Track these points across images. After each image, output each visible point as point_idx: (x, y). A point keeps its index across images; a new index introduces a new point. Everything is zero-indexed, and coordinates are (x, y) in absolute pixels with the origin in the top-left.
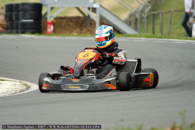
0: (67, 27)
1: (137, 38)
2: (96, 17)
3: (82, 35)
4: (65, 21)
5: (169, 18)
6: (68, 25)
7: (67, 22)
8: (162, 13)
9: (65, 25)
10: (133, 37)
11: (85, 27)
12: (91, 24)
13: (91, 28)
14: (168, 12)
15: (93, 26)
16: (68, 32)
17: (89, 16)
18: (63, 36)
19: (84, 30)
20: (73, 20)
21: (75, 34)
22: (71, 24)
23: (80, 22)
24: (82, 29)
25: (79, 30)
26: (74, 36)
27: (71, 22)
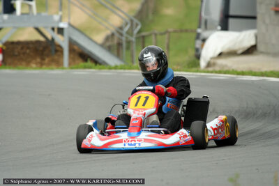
0: (22, 55)
1: (127, 71)
2: (63, 41)
3: (44, 67)
4: (19, 47)
5: (166, 41)
6: (24, 54)
7: (22, 48)
8: (156, 35)
9: (19, 54)
10: (121, 69)
11: (48, 56)
12: (56, 51)
13: (56, 57)
14: (165, 33)
15: (59, 53)
16: (24, 63)
17: (53, 39)
18: (19, 69)
19: (47, 60)
20: (31, 46)
21: (34, 66)
22: (28, 51)
23: (41, 48)
24: (43, 59)
25: (39, 60)
26: (33, 68)
27: (28, 48)
